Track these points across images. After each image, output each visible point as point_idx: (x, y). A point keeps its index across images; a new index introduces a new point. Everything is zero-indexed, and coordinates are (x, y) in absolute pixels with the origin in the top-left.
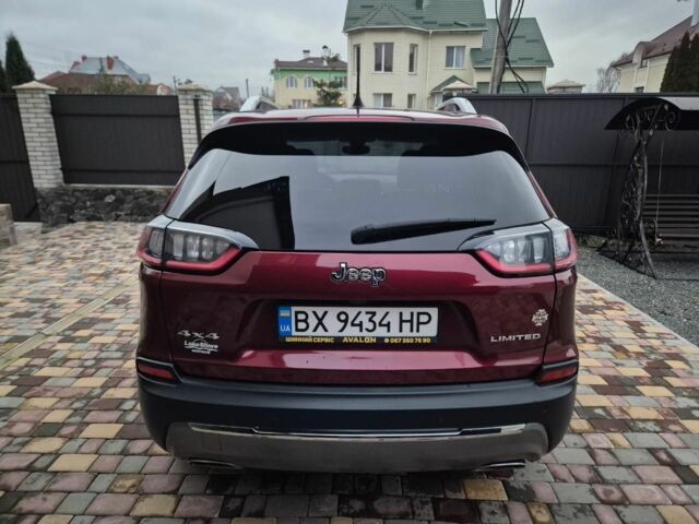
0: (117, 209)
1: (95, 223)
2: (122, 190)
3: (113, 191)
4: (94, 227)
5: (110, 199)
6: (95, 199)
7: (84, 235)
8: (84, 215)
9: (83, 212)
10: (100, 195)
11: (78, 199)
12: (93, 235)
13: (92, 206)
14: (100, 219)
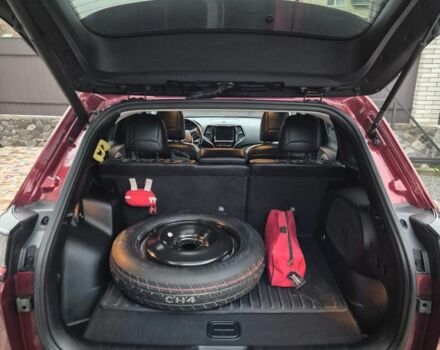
0: (37, 136)
1: (19, 148)
2: (42, 120)
3: (34, 122)
4: (17, 152)
5: (31, 128)
6: (19, 128)
7: (8, 160)
8: (10, 141)
9: (9, 138)
10: (23, 125)
11: (5, 127)
12: (15, 159)
13: (17, 133)
14: (24, 145)
